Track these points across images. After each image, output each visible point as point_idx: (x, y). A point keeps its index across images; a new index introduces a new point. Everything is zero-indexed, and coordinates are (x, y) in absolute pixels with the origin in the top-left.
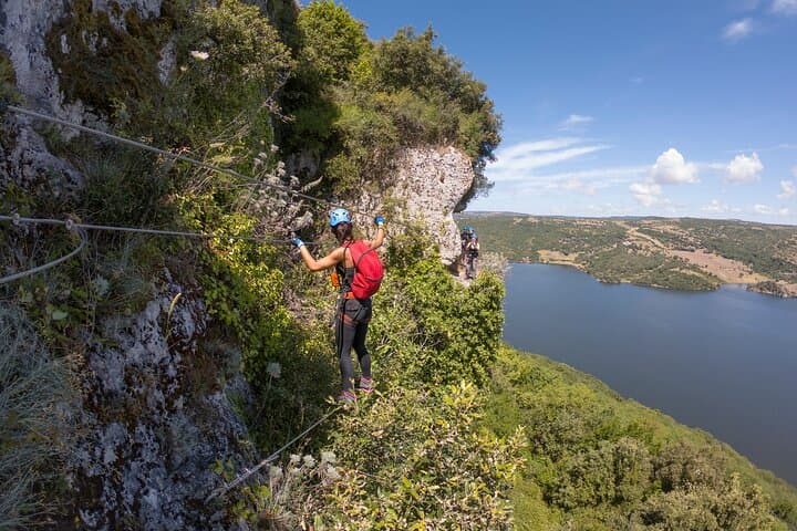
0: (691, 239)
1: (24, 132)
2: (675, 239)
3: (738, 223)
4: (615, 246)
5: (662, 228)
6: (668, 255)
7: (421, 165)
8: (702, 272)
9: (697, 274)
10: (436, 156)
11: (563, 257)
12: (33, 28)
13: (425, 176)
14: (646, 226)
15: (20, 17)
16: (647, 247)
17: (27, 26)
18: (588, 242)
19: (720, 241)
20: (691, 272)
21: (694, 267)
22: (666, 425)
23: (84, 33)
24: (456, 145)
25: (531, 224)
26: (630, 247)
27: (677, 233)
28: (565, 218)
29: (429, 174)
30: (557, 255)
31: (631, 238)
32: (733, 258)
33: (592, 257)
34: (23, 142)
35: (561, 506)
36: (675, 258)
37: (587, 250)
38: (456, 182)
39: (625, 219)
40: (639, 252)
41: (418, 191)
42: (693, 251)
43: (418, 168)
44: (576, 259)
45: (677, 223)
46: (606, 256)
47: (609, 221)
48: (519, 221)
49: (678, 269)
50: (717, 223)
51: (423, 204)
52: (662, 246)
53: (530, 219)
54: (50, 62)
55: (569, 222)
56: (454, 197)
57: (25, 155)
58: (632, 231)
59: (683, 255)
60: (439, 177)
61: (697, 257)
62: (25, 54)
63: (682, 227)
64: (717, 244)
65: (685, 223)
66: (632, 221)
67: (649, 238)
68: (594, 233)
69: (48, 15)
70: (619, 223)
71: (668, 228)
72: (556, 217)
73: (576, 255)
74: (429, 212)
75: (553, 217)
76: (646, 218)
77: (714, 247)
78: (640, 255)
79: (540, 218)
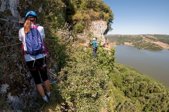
0: (156, 39)
1: (14, 24)
2: (153, 39)
3: (166, 35)
4: (140, 41)
5: (150, 37)
6: (152, 43)
7: (96, 25)
8: (159, 46)
9: (158, 47)
10: (99, 23)
11: (129, 44)
12: (14, 6)
13: (97, 27)
14: (147, 36)
15: (12, 4)
16: (147, 41)
17: (13, 6)
18: (135, 40)
19: (163, 39)
20: (157, 46)
21: (157, 45)
22: (152, 79)
23: (24, 5)
24: (103, 20)
25: (122, 37)
26: (144, 41)
27: (153, 38)
28: (129, 35)
29: (98, 27)
30: (128, 43)
31: (144, 39)
32: (165, 43)
33: (136, 43)
34: (14, 25)
35: (128, 97)
36: (153, 43)
37: (134, 42)
38: (103, 28)
39: (142, 35)
40: (145, 42)
41: (95, 30)
42: (157, 42)
43: (95, 25)
44: (132, 44)
45: (153, 36)
46: (138, 43)
47: (139, 35)
48: (120, 36)
49: (154, 46)
50: (162, 35)
51: (97, 33)
52: (150, 41)
53: (122, 36)
54: (18, 11)
55: (130, 36)
56: (103, 31)
57: (15, 27)
58: (144, 37)
59: (155, 42)
60: (100, 27)
61: (158, 43)
62: (13, 10)
63: (154, 36)
64: (162, 40)
65: (155, 35)
66: (144, 35)
67: (147, 39)
68: (136, 38)
69: (17, 3)
70: (141, 36)
71: (152, 37)
72: (128, 35)
73: (132, 43)
74: (98, 34)
75: (126, 35)
76: (147, 35)
77: (161, 41)
78: (146, 43)
79: (124, 35)
